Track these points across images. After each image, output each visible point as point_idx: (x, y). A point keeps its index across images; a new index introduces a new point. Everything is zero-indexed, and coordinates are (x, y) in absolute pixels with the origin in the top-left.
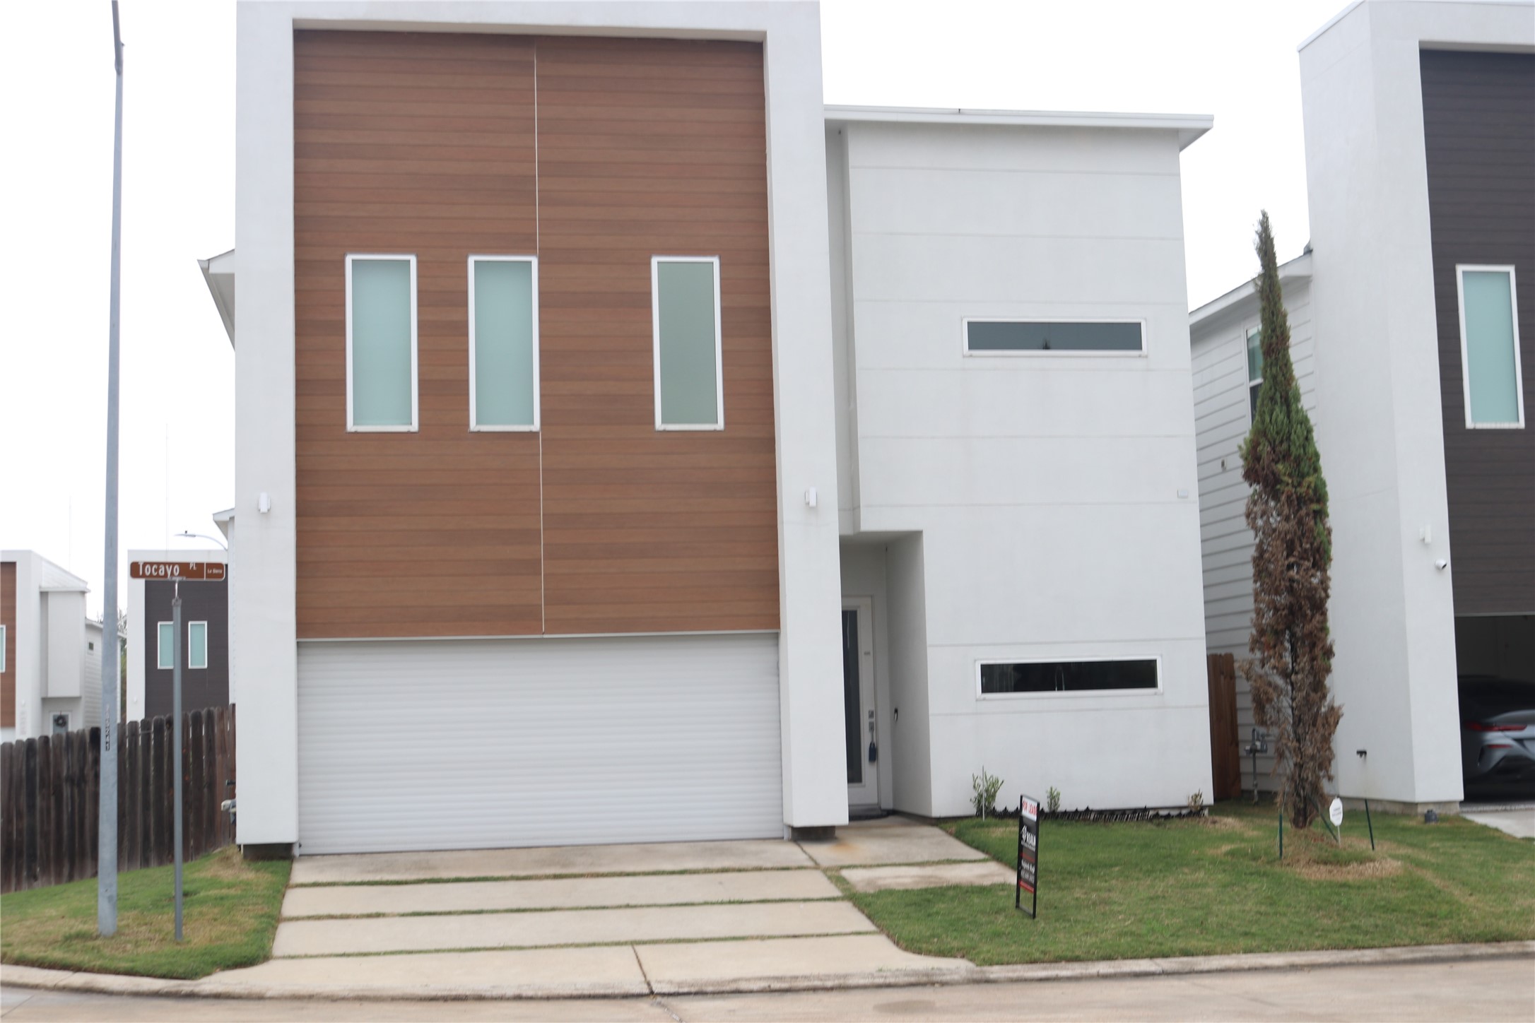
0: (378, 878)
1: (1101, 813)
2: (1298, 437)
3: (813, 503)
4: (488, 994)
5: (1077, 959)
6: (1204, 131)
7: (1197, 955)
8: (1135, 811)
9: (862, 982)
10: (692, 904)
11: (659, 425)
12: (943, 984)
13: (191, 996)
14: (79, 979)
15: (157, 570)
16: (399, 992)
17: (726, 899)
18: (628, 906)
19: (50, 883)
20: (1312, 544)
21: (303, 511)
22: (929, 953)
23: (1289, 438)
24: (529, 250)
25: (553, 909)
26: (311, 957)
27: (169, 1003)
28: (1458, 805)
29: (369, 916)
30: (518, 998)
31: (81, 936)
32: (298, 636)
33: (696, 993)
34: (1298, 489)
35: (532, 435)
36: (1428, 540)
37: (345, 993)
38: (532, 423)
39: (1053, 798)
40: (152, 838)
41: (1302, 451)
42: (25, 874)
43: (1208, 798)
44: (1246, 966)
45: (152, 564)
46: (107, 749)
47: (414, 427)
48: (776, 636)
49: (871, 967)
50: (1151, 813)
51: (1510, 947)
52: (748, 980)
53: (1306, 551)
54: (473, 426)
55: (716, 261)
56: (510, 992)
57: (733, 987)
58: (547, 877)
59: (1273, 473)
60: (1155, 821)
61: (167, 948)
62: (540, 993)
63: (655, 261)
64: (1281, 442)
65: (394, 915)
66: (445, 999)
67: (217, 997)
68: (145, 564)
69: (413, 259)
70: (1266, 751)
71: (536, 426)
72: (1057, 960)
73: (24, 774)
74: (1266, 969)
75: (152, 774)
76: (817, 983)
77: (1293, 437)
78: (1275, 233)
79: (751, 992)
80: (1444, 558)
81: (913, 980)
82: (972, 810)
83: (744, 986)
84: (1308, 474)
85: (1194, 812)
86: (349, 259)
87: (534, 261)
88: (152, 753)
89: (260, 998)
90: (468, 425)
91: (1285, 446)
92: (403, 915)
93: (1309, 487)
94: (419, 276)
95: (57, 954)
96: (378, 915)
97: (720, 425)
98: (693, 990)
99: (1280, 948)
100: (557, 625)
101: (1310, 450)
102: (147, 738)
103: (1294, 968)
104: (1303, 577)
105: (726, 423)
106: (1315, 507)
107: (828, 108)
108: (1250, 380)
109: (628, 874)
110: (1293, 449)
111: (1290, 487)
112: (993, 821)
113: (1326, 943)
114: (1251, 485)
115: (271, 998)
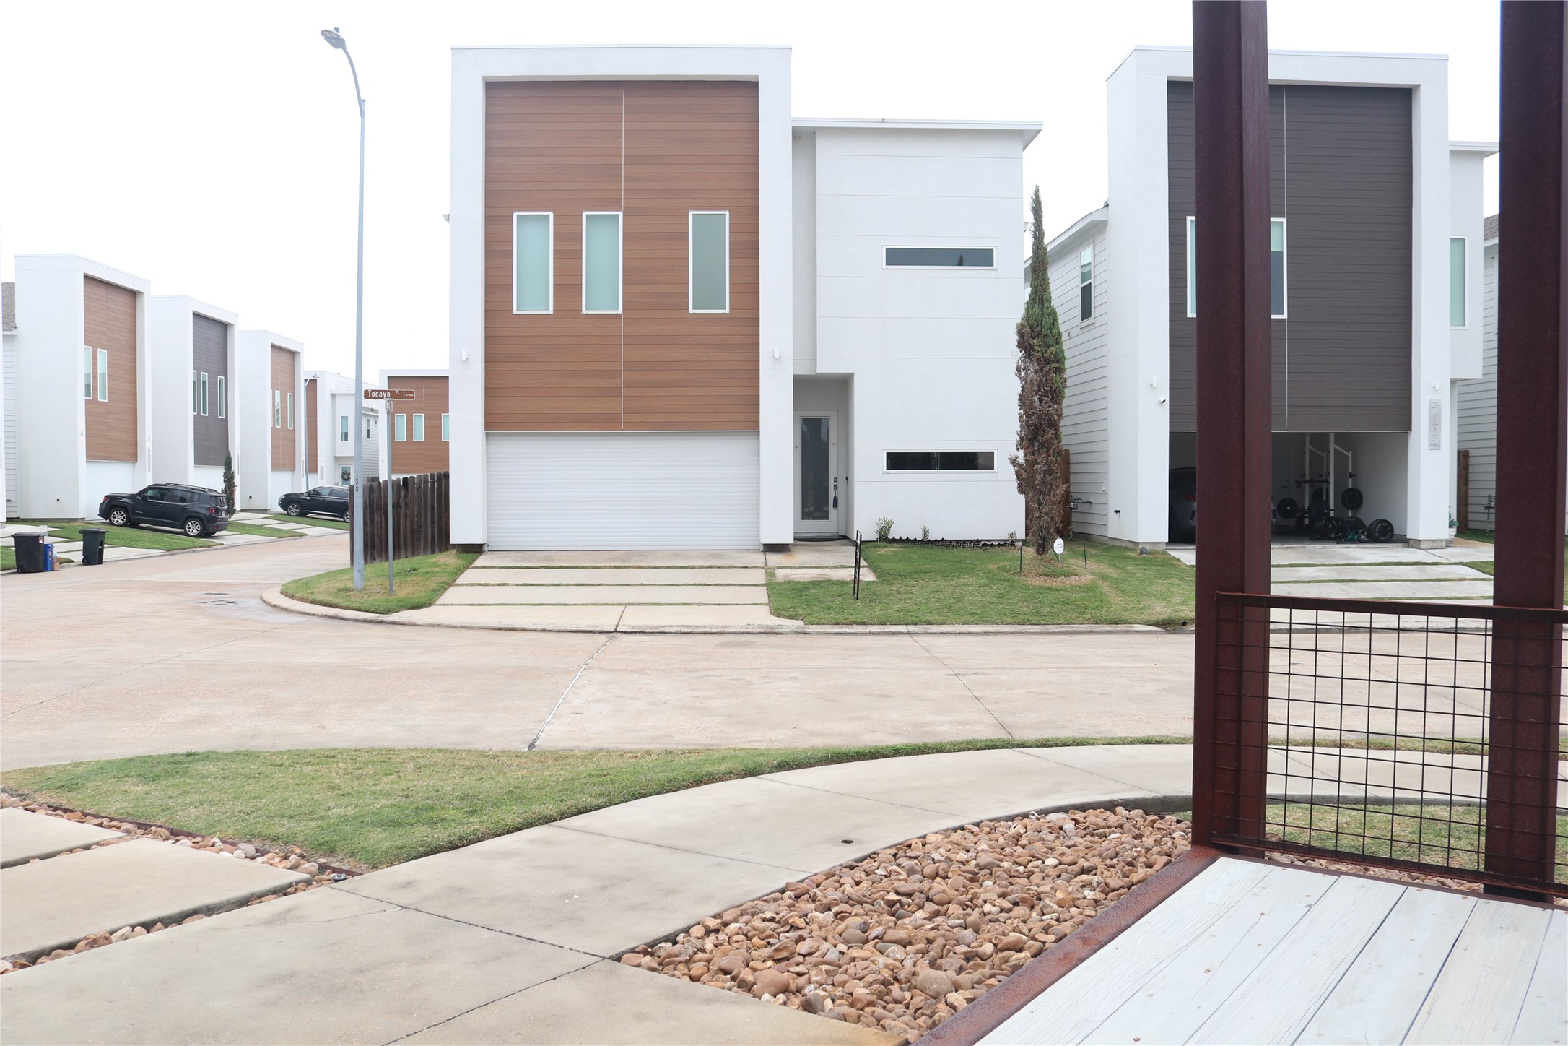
0: (518, 565)
1: (951, 541)
2: (1047, 323)
3: (777, 357)
4: (528, 628)
5: (863, 623)
6: (1039, 131)
7: (934, 624)
8: (971, 541)
9: (733, 630)
10: (678, 585)
11: (691, 310)
12: (778, 633)
13: (381, 622)
14: (332, 611)
15: (378, 395)
16: (483, 625)
17: (697, 583)
18: (642, 585)
19: (382, 561)
20: (1051, 388)
21: (489, 359)
22: (784, 616)
23: (1041, 324)
24: (618, 208)
25: (599, 585)
26: (455, 605)
27: (368, 625)
28: (1164, 545)
29: (499, 585)
30: (544, 630)
31: (346, 590)
32: (486, 428)
33: (640, 632)
34: (1045, 354)
35: (618, 315)
36: (1155, 385)
37: (455, 624)
38: (618, 309)
39: (926, 532)
40: (436, 539)
41: (1049, 331)
42: (369, 556)
43: (1021, 534)
44: (958, 631)
45: (375, 391)
46: (357, 491)
47: (551, 311)
48: (758, 434)
49: (744, 623)
50: (983, 542)
51: (1120, 627)
52: (671, 626)
53: (1046, 391)
54: (584, 311)
55: (727, 213)
56: (540, 628)
57: (661, 630)
58: (610, 567)
59: (1030, 345)
60: (984, 548)
61: (384, 597)
62: (556, 629)
63: (691, 213)
64: (1037, 326)
65: (512, 585)
66: (506, 629)
67: (394, 623)
68: (372, 391)
69: (551, 214)
70: (1076, 509)
71: (620, 311)
72: (852, 623)
73: (368, 502)
74: (970, 633)
75: (436, 505)
76: (708, 630)
77: (1044, 323)
78: (1042, 198)
79: (670, 633)
80: (1165, 396)
81: (762, 630)
82: (874, 537)
83: (666, 630)
84: (1052, 346)
85: (1010, 543)
86: (515, 215)
87: (621, 214)
88: (436, 492)
89: (414, 625)
90: (581, 310)
91: (1039, 328)
92: (517, 585)
93: (1051, 353)
94: (555, 224)
95: (329, 599)
96: (504, 585)
97: (727, 310)
98: (638, 630)
99: (986, 622)
100: (631, 425)
101: (1055, 331)
102: (433, 483)
103: (986, 633)
104: (1043, 407)
105: (731, 309)
106: (1055, 365)
107: (794, 120)
108: (1082, 283)
109: (655, 567)
110: (1043, 330)
111: (1040, 354)
112: (885, 544)
113: (1013, 621)
114: (1021, 351)
115: (419, 625)
